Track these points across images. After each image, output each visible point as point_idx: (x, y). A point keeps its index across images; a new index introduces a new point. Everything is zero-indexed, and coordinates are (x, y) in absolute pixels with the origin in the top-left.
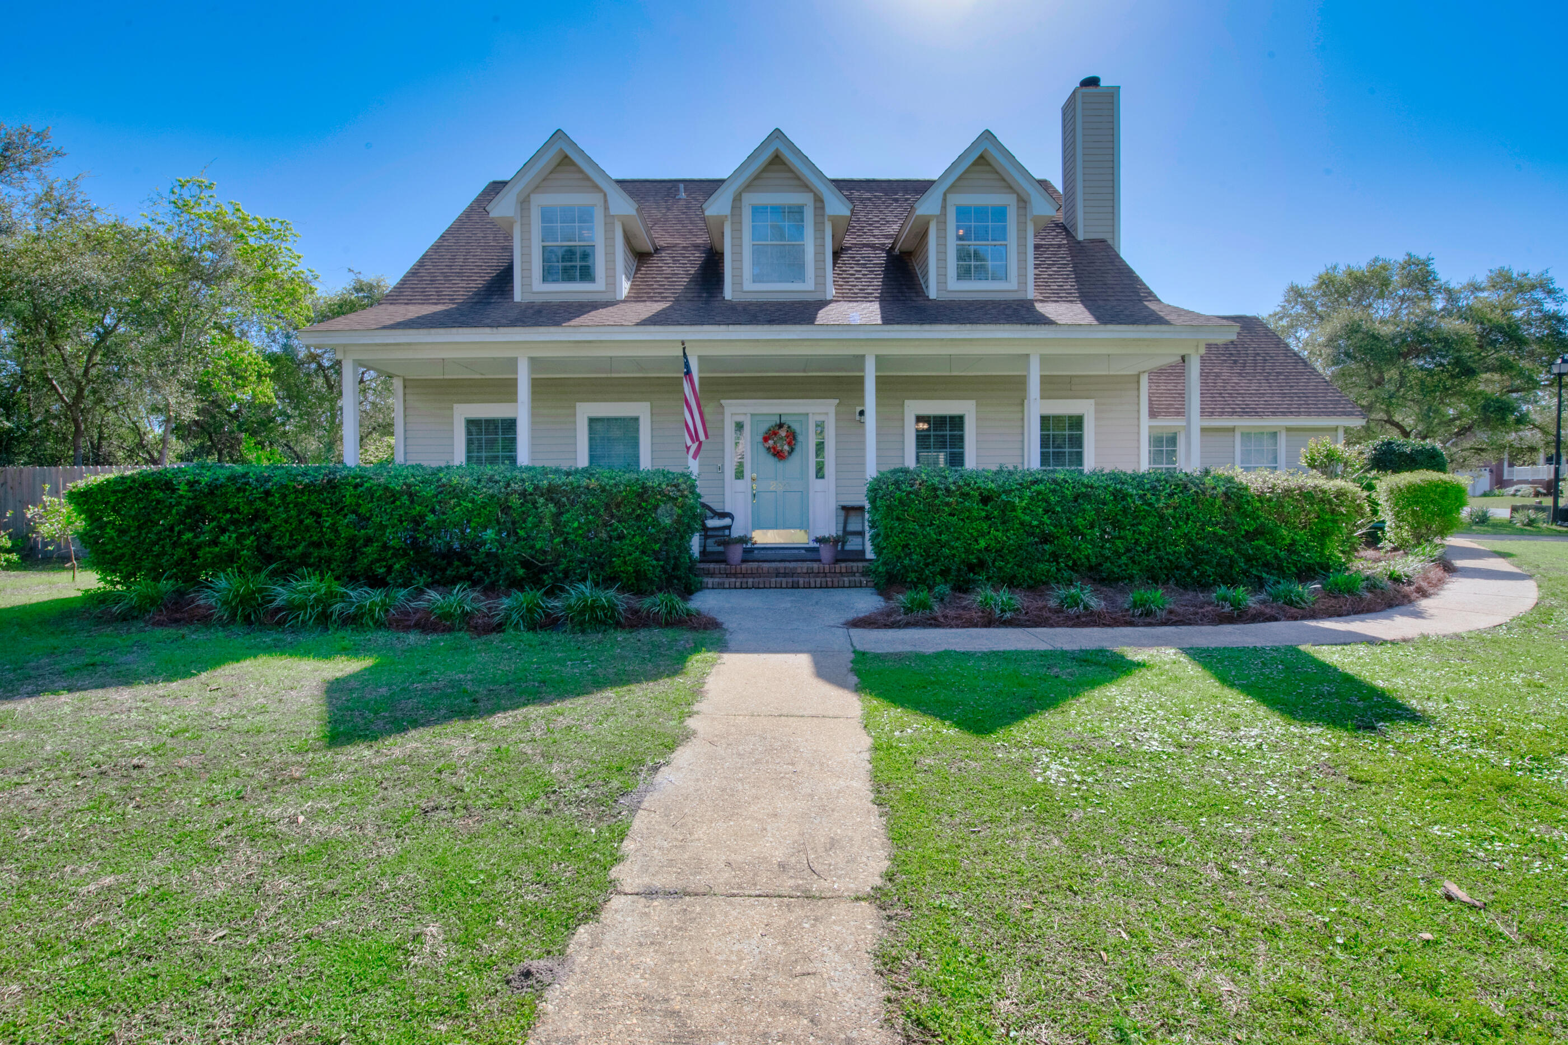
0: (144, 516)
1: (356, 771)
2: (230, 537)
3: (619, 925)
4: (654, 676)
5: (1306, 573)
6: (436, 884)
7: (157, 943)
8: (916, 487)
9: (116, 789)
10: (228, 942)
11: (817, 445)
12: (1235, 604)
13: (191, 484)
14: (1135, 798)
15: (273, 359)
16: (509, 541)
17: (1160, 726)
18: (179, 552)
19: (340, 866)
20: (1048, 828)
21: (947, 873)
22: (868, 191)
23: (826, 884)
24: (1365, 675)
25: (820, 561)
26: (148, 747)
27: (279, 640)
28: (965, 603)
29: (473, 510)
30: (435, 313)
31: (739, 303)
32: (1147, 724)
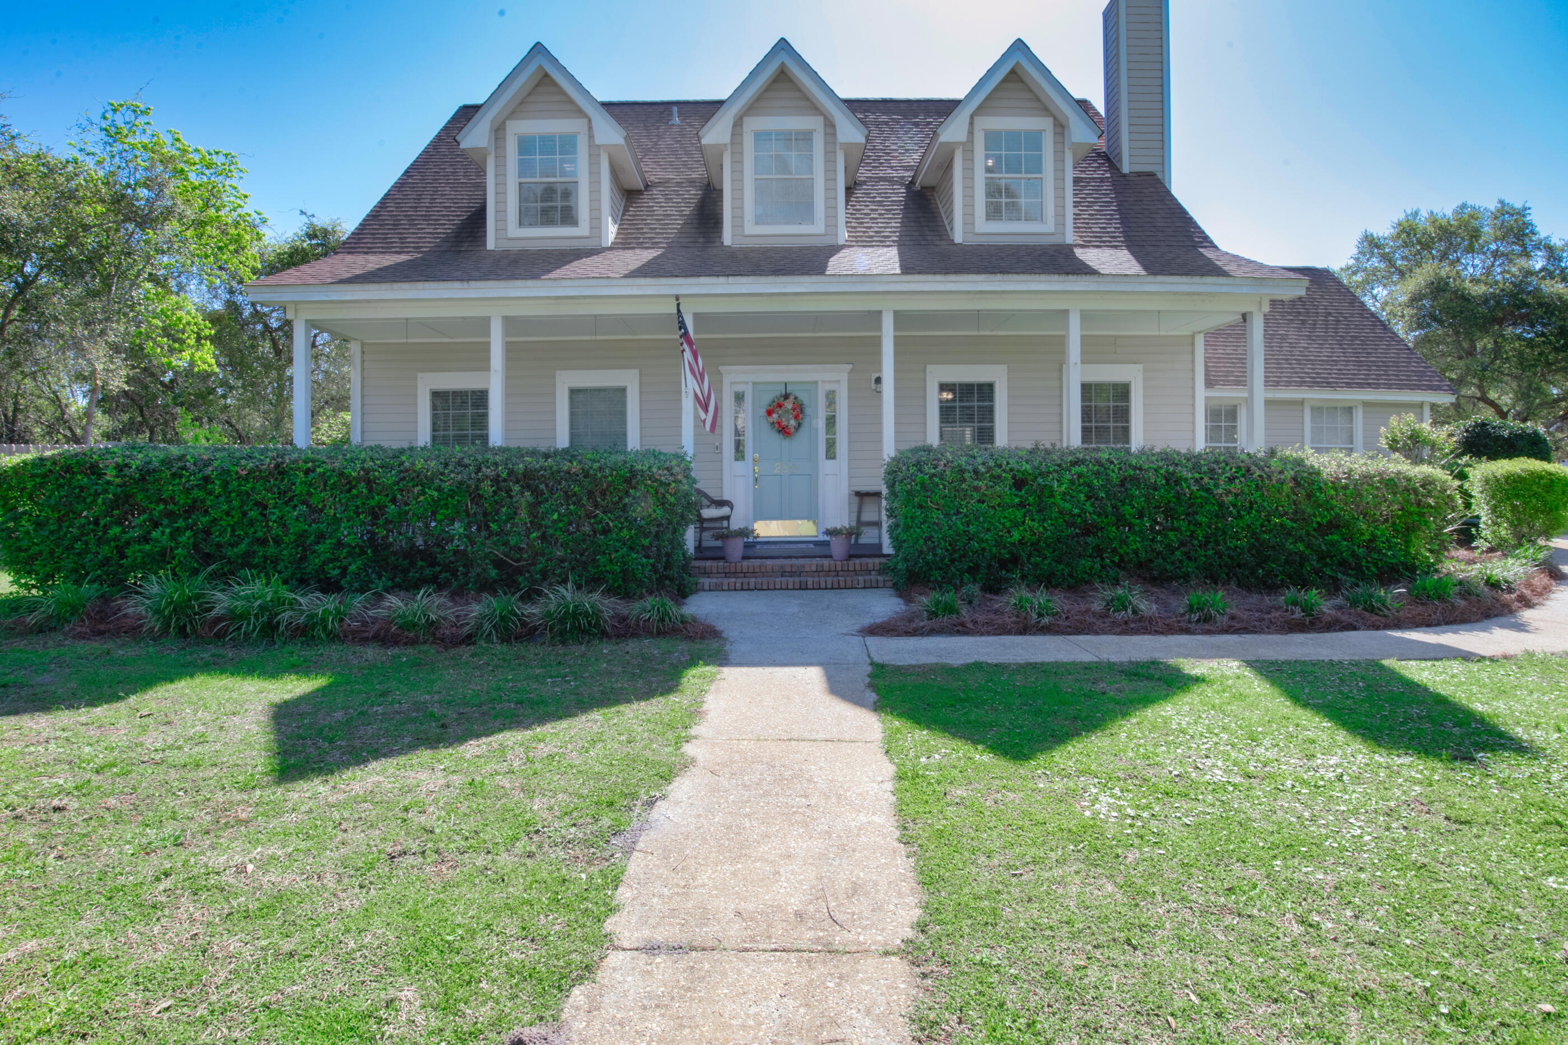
0: (65, 505)
1: (311, 811)
2: (163, 533)
3: (618, 986)
4: (647, 695)
5: (1389, 575)
6: (408, 941)
7: (92, 1018)
8: (940, 468)
9: (35, 836)
10: (173, 1014)
11: (827, 419)
12: (1308, 609)
13: (120, 468)
14: (1198, 836)
15: (214, 319)
16: (480, 536)
17: (1224, 752)
18: (105, 550)
19: (298, 922)
20: (1100, 870)
21: (987, 923)
22: (884, 114)
23: (850, 937)
24: (1460, 696)
25: (831, 557)
26: (70, 785)
27: (218, 656)
28: (996, 606)
29: (439, 500)
30: (398, 264)
31: (741, 250)
32: (1209, 749)
